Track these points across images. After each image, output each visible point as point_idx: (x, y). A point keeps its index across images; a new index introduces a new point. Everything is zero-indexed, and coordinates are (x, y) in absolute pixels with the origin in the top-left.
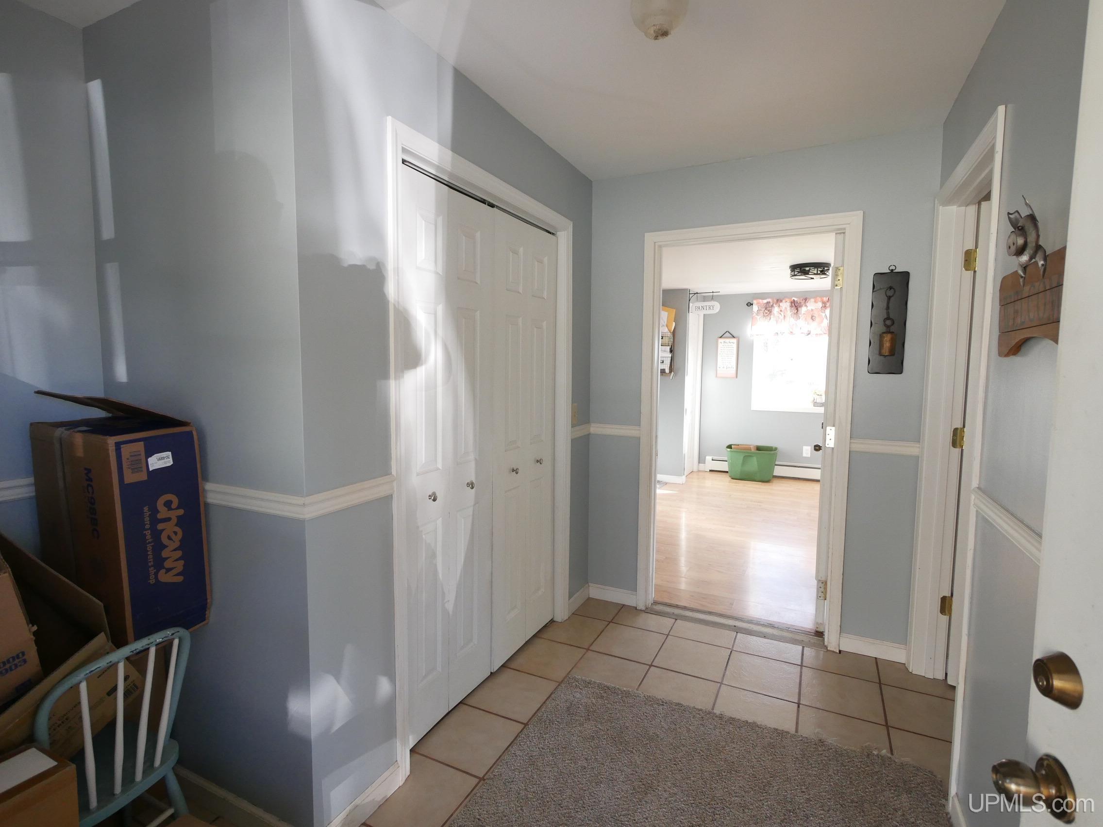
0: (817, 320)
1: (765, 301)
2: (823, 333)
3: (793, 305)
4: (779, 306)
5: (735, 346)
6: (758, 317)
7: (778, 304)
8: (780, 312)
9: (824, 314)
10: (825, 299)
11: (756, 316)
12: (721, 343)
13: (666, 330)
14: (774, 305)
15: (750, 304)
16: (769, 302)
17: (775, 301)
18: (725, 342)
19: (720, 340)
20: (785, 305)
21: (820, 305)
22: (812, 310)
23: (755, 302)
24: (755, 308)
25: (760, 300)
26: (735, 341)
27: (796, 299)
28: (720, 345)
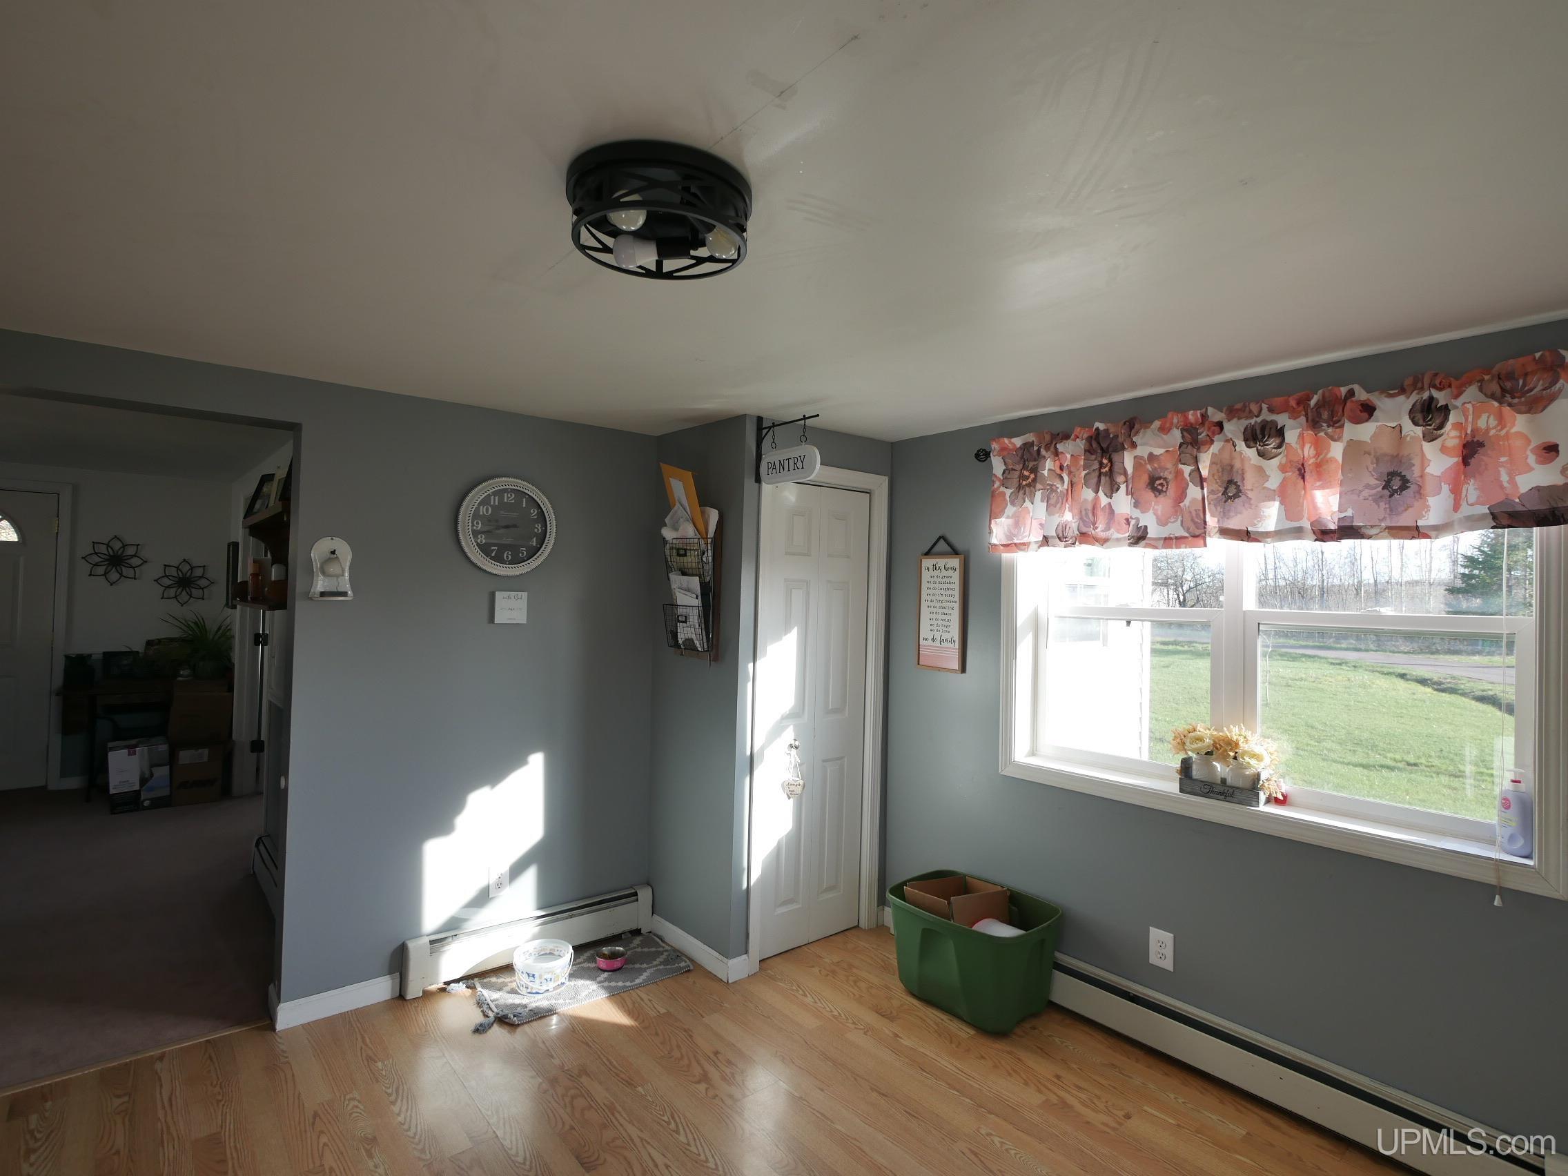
0: (1172, 491)
1: (1018, 442)
2: (1187, 535)
3: (1095, 445)
4: (1057, 454)
5: (956, 577)
6: (1008, 492)
7: (1052, 449)
8: (1058, 471)
9: (1187, 470)
10: (1192, 416)
11: (1002, 489)
12: (928, 569)
13: (690, 531)
14: (1043, 452)
15: (983, 455)
16: (1032, 444)
17: (1048, 438)
18: (935, 568)
19: (928, 562)
20: (1071, 449)
21: (1176, 436)
22: (1152, 457)
23: (995, 446)
24: (998, 466)
25: (1006, 440)
26: (955, 562)
27: (1101, 426)
28: (926, 576)
